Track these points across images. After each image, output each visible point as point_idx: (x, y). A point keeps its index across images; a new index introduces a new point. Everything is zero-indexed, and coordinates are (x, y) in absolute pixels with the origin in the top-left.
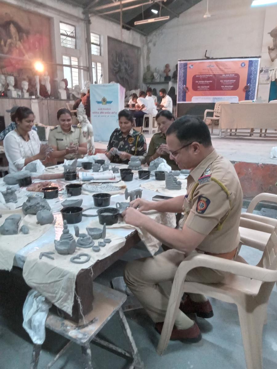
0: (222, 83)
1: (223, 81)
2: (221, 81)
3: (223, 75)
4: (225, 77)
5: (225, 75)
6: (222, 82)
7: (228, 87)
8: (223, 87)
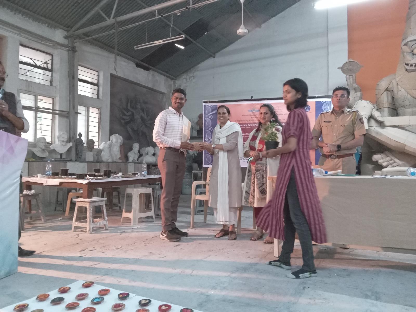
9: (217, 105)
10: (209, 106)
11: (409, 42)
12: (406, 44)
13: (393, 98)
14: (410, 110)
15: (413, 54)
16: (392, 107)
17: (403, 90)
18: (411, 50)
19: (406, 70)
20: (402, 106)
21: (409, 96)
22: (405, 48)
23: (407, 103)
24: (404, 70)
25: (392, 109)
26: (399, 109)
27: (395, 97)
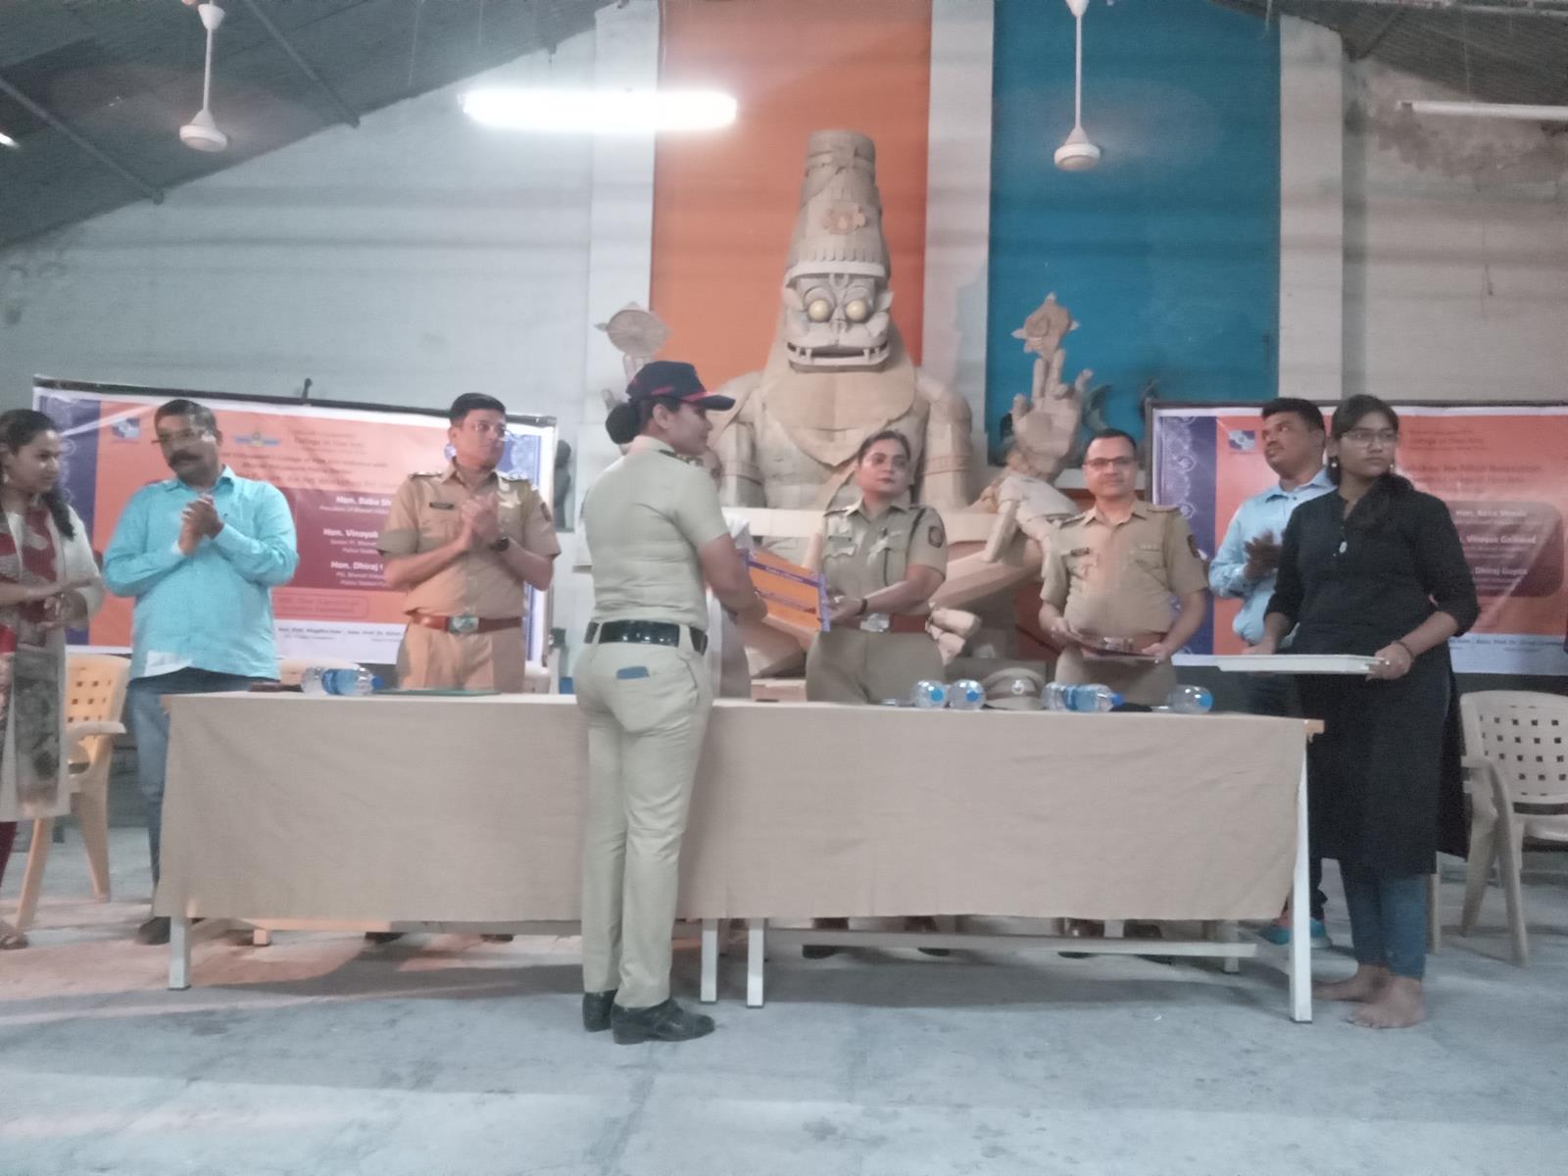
0: (334, 542)
1: (338, 533)
2: (327, 532)
3: (340, 499)
4: (350, 509)
5: (351, 500)
6: (337, 538)
7: (372, 572)
8: (345, 565)
9: (99, 402)
10: (62, 403)
11: (803, 281)
12: (793, 284)
13: (753, 447)
14: (793, 490)
15: (811, 320)
16: (748, 475)
17: (777, 426)
18: (804, 305)
19: (792, 364)
20: (774, 476)
21: (794, 447)
22: (789, 295)
23: (786, 467)
24: (788, 364)
25: (749, 479)
26: (767, 480)
27: (761, 444)
